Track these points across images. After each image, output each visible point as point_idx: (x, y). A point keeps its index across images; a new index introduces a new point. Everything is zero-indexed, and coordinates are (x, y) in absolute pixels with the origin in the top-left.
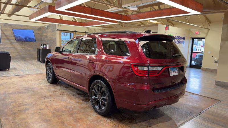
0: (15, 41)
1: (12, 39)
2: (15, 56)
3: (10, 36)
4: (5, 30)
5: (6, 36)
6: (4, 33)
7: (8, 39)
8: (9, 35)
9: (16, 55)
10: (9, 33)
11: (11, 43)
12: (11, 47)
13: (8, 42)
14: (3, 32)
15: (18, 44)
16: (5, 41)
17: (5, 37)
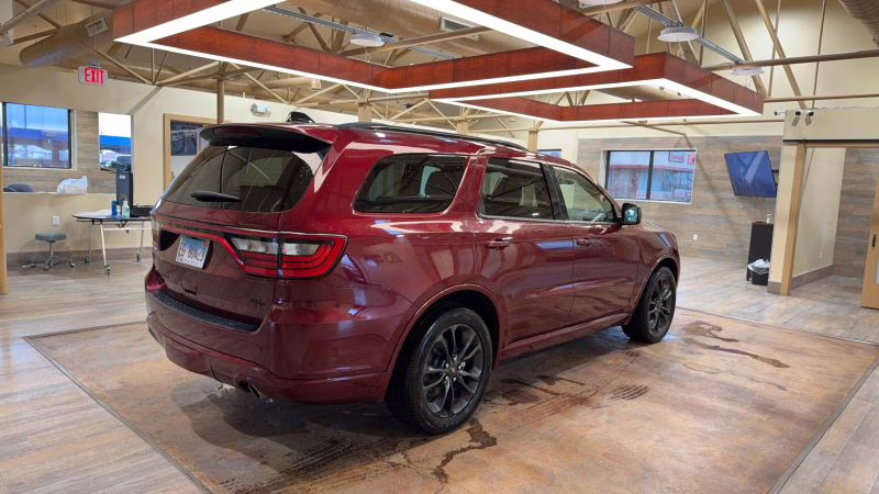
0: (733, 195)
1: (724, 189)
2: (724, 246)
3: (719, 178)
4: (709, 158)
5: (707, 178)
6: (702, 170)
7: (712, 188)
8: (716, 175)
9: (728, 245)
10: (719, 168)
11: (720, 200)
12: (716, 216)
13: (710, 196)
14: (701, 166)
15: (741, 205)
16: (702, 194)
17: (704, 183)
